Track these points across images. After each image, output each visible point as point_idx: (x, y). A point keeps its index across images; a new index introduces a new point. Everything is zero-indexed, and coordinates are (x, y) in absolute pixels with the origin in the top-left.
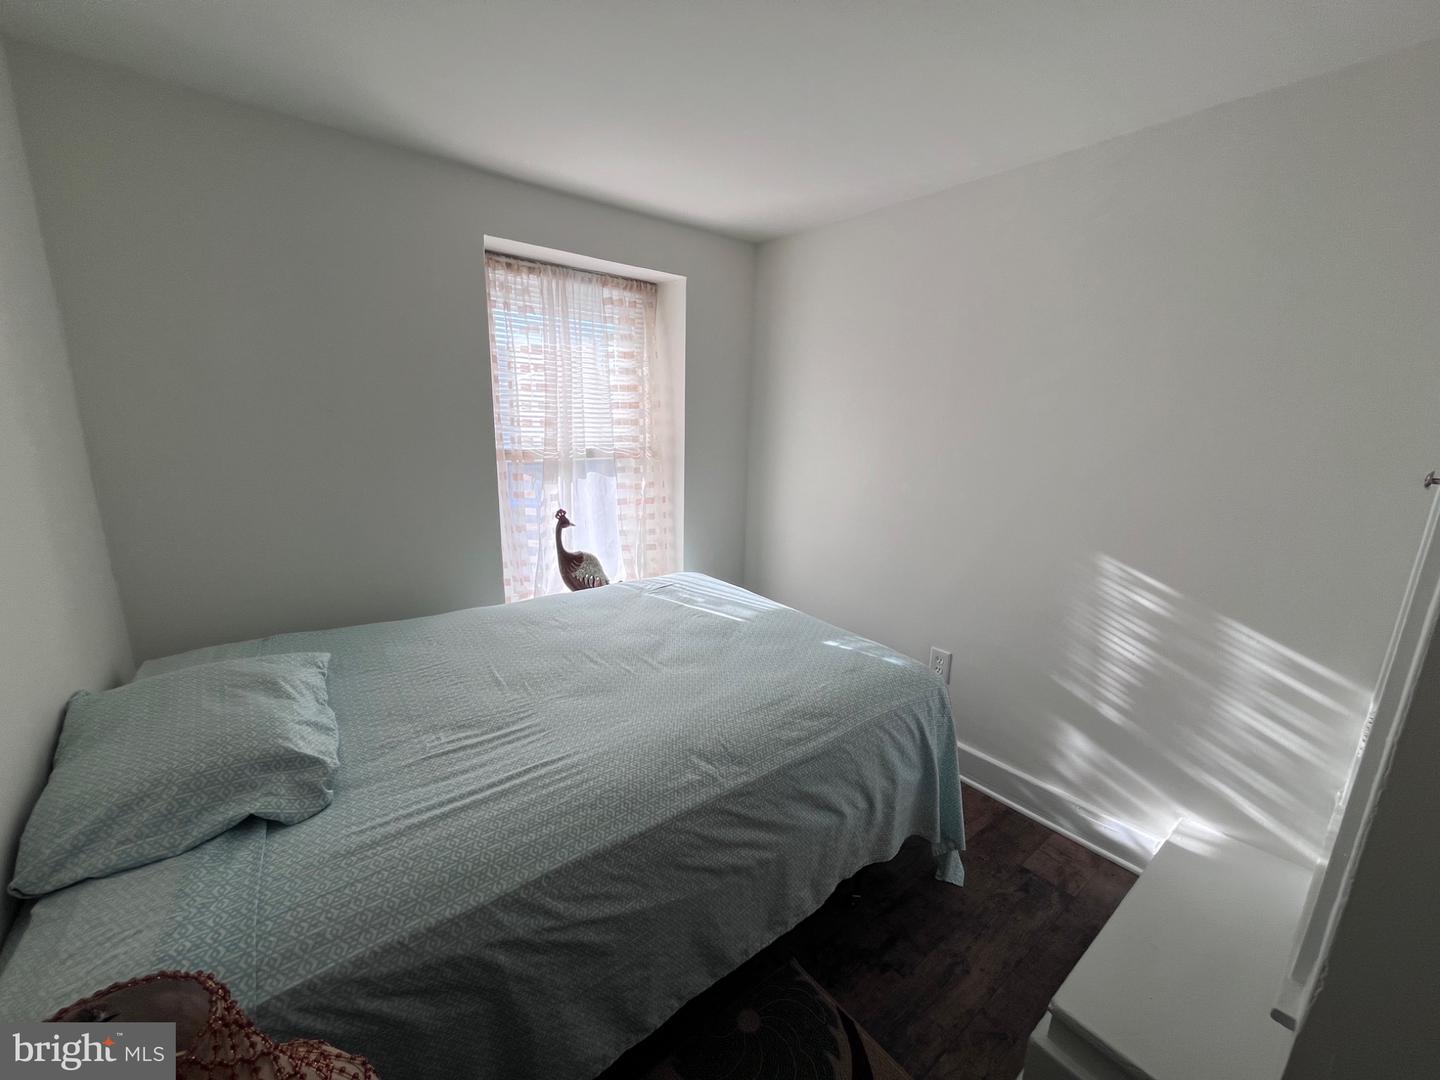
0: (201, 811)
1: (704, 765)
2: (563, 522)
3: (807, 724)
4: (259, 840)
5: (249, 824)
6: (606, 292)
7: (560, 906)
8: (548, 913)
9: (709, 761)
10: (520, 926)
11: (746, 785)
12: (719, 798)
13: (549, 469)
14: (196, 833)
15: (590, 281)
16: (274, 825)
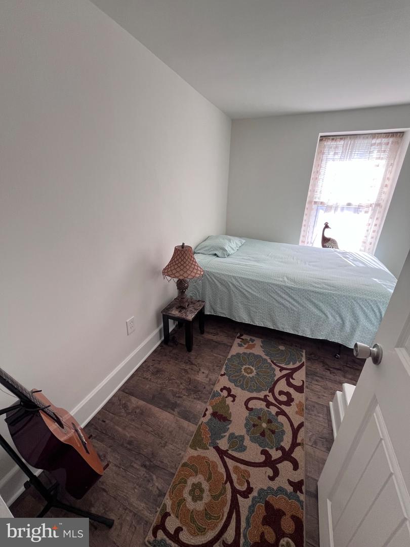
0: (212, 251)
1: (285, 279)
2: (327, 226)
3: (324, 286)
4: (215, 257)
5: (215, 255)
6: (374, 141)
7: (242, 284)
8: (239, 283)
9: (288, 279)
10: (235, 282)
11: (292, 287)
12: (283, 286)
13: (328, 208)
14: (210, 253)
15: (367, 138)
16: (218, 256)
